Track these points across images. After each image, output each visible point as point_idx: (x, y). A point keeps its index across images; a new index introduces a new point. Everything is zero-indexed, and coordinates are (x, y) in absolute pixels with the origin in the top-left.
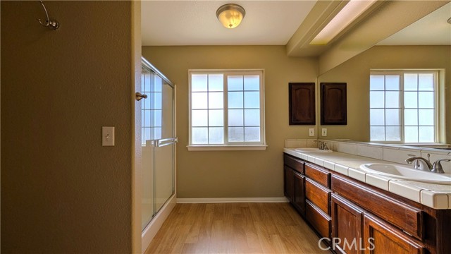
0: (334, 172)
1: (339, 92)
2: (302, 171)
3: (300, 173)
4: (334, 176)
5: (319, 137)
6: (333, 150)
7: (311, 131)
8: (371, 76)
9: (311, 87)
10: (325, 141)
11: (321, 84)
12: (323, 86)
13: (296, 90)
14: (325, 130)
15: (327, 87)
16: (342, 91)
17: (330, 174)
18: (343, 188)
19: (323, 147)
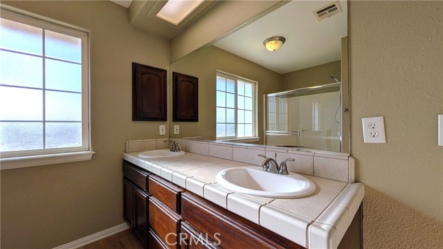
0: (185, 190)
1: (192, 85)
2: (144, 187)
3: (142, 189)
4: (185, 196)
5: (170, 135)
6: (185, 151)
7: (162, 128)
8: (217, 77)
9: (161, 74)
10: (178, 141)
11: (173, 73)
12: (175, 75)
13: (143, 74)
14: (177, 128)
15: (180, 78)
16: (194, 85)
17: (180, 193)
18: (196, 216)
19: (174, 148)
